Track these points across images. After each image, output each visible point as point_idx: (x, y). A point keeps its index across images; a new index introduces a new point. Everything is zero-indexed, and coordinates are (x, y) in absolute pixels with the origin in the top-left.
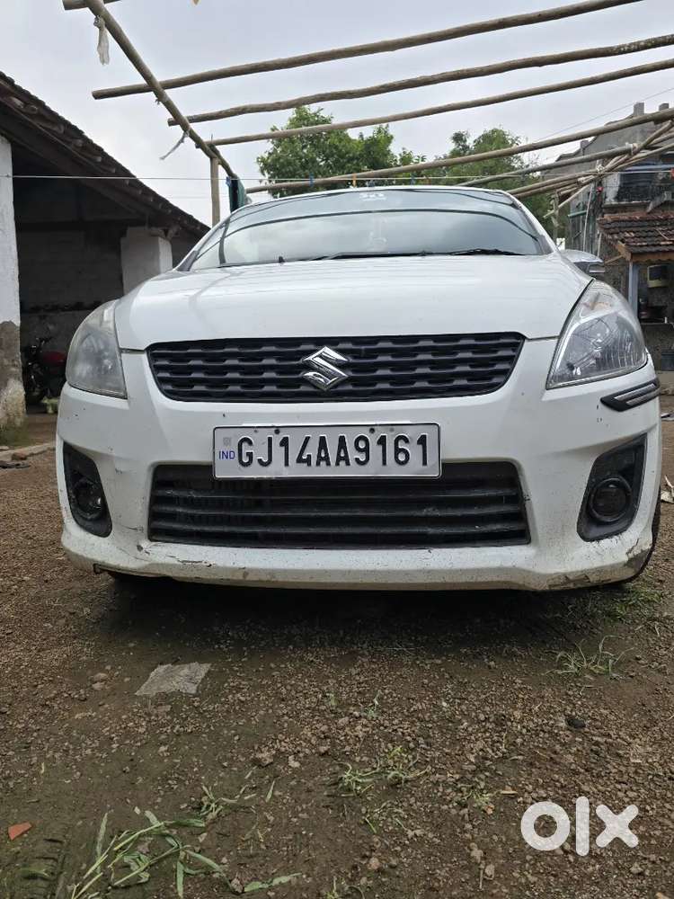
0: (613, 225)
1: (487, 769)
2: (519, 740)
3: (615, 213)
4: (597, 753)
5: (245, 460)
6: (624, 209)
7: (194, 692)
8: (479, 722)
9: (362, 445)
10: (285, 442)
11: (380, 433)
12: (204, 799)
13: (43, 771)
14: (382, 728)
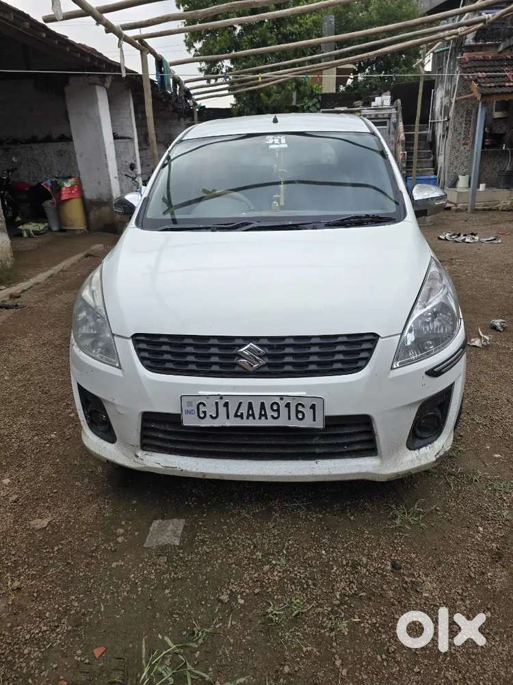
0: (469, 65)
1: (346, 603)
2: (364, 581)
3: (473, 51)
4: (405, 589)
5: (202, 415)
6: (480, 48)
7: (178, 544)
8: (343, 566)
9: (275, 407)
10: (226, 405)
11: (286, 401)
12: (195, 629)
13: (102, 609)
14: (288, 573)
